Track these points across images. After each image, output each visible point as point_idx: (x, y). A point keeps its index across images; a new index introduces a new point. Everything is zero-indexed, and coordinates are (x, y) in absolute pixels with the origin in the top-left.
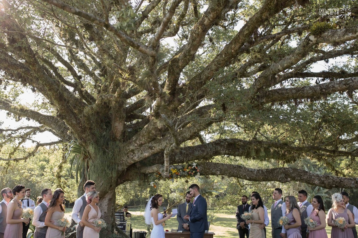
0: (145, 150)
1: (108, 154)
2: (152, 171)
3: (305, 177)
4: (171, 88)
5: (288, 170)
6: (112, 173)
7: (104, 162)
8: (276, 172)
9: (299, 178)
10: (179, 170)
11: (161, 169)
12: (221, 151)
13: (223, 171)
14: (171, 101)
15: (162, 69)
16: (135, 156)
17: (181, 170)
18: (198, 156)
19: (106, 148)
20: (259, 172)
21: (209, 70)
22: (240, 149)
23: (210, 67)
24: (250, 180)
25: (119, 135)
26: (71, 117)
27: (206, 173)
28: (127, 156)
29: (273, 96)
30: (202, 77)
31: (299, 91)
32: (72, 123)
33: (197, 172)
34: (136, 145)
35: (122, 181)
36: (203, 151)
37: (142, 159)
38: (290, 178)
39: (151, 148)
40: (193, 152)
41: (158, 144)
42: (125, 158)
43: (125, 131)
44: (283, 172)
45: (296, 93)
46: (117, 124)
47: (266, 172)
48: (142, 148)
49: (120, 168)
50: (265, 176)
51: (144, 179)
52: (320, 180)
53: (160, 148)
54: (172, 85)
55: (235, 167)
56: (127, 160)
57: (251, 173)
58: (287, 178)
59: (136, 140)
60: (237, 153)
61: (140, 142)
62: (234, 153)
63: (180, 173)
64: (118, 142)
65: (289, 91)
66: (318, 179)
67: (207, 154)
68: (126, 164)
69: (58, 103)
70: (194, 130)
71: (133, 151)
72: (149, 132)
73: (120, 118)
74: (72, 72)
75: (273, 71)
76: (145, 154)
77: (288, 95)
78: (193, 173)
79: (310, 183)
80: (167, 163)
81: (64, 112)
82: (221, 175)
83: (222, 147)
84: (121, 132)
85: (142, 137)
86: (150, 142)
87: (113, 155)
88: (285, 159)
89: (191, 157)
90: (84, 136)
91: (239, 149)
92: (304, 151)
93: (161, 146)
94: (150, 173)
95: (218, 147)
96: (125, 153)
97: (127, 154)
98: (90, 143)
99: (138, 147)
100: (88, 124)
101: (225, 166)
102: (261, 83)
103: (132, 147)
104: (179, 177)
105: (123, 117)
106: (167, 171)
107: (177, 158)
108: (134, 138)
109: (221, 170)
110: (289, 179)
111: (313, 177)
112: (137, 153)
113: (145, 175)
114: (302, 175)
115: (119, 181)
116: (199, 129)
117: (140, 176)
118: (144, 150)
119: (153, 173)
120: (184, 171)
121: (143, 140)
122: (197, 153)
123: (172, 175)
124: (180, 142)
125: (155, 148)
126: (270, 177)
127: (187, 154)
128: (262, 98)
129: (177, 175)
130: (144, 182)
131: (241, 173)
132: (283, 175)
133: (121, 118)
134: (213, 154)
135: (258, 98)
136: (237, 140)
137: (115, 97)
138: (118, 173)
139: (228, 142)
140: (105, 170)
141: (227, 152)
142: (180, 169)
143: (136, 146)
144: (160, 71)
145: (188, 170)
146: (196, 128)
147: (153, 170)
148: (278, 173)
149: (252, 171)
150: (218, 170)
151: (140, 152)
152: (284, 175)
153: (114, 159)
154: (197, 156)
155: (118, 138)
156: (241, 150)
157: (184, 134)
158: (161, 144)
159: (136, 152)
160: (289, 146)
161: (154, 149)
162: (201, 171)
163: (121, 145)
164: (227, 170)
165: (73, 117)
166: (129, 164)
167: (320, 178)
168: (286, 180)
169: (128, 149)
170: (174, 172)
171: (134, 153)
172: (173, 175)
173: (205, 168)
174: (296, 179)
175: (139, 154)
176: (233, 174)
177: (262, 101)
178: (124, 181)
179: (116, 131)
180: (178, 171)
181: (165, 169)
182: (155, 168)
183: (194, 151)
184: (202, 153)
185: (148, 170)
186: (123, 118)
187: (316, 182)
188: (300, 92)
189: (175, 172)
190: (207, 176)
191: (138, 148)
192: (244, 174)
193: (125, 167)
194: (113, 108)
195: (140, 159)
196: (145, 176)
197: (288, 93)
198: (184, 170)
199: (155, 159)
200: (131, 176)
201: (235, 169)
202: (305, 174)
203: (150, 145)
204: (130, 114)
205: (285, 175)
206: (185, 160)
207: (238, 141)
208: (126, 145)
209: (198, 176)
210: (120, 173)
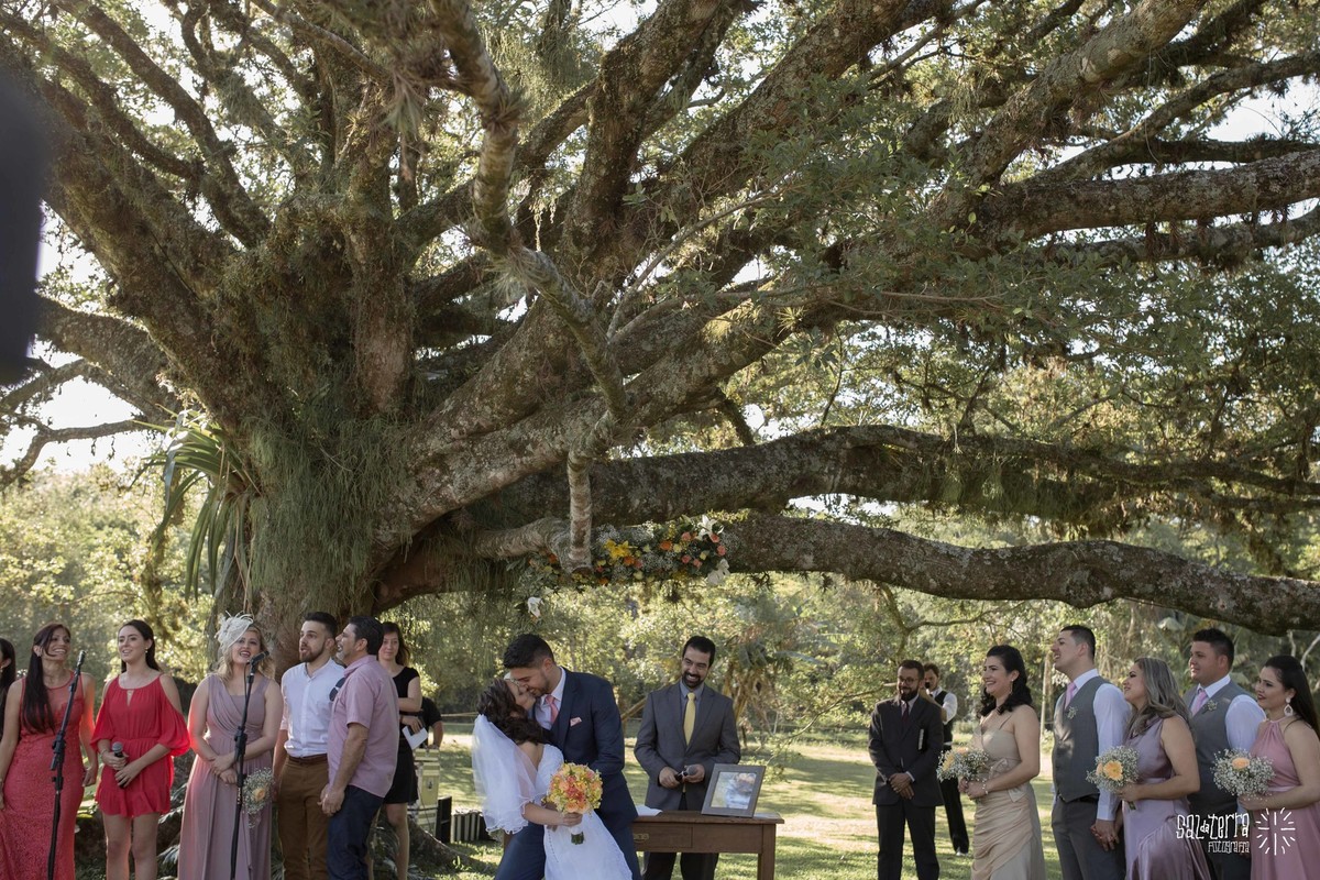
0: (492, 457)
1: (334, 474)
2: (524, 548)
3: (1176, 584)
4: (605, 177)
5: (1103, 554)
6: (348, 558)
7: (315, 507)
8: (1051, 561)
9: (1150, 588)
10: (640, 549)
11: (558, 538)
12: (826, 478)
13: (825, 552)
14: (607, 239)
15: (575, 111)
16: (451, 482)
17: (647, 549)
18: (727, 496)
19: (327, 448)
20: (980, 561)
21: (772, 98)
22: (905, 469)
23: (778, 82)
24: (940, 592)
25: (385, 395)
26: (173, 308)
27: (754, 561)
28: (414, 484)
29: (1050, 215)
30: (739, 130)
31: (1165, 191)
32: (176, 335)
33: (719, 558)
34: (454, 433)
35: (398, 594)
36: (749, 474)
37: (480, 496)
38: (1110, 585)
39: (518, 447)
40: (706, 478)
41: (549, 429)
42: (407, 492)
43: (412, 379)
44: (1083, 561)
45: (1151, 199)
46: (376, 346)
47: (1011, 559)
48: (479, 448)
49: (386, 535)
50: (1007, 575)
51: (492, 586)
52: (1236, 594)
53: (557, 447)
54: (608, 166)
55: (880, 538)
56: (414, 502)
57: (945, 563)
58: (1097, 588)
59: (455, 411)
60: (890, 487)
61: (471, 423)
62: (879, 487)
63: (645, 560)
64: (377, 422)
65: (1120, 193)
66: (1228, 590)
67: (766, 487)
68: (410, 517)
69: (113, 242)
70: (705, 370)
71: (440, 460)
72: (512, 379)
73: (390, 318)
74: (196, 122)
75: (1054, 91)
76: (492, 474)
77: (1117, 210)
78: (700, 560)
79: (1197, 607)
80: (580, 509)
81: (140, 283)
82: (820, 570)
83: (827, 459)
84: (397, 381)
85: (480, 399)
86: (516, 420)
87: (355, 477)
88: (1087, 518)
89: (697, 497)
90: (229, 391)
91: (900, 470)
92: (1166, 483)
93: (560, 438)
94: (513, 558)
95: (812, 459)
96: (407, 470)
97: (417, 472)
98: (253, 424)
99: (464, 445)
100: (245, 339)
101: (837, 532)
102: (999, 152)
103: (435, 444)
104: (639, 575)
105: (401, 314)
106: (579, 543)
107: (637, 502)
108: (448, 405)
109: (819, 548)
110: (1107, 591)
111: (1208, 584)
112: (460, 470)
113: (492, 565)
114: (1160, 576)
115: (384, 591)
116: (725, 362)
117: (471, 570)
118: (490, 458)
119: (527, 556)
120: (661, 553)
121: (486, 413)
122: (721, 482)
123: (607, 566)
124: (631, 403)
125: (534, 447)
126: (1028, 581)
127: (678, 486)
128: (1002, 220)
129: (632, 569)
130: (492, 596)
131: (906, 563)
132: (1082, 575)
133: (393, 320)
134: (791, 487)
135: (985, 222)
136: (891, 433)
137: (346, 201)
138: (377, 558)
139: (852, 440)
140: (319, 544)
141: (849, 480)
142: (644, 544)
143: (454, 440)
144: (566, 119)
145: (678, 549)
146: (711, 360)
147: (526, 543)
148: (1059, 563)
149: (950, 555)
150: (805, 551)
151: (472, 464)
152: (1087, 573)
153: (359, 493)
154: (721, 492)
155: (380, 405)
156: (907, 476)
157: (663, 385)
158: (563, 432)
159: (454, 465)
160: (1105, 460)
161: (530, 454)
162: (737, 553)
163: (393, 434)
164: (846, 551)
165: (181, 307)
166: (422, 519)
167: (1239, 589)
168: (1094, 594)
169: (422, 452)
170: (617, 553)
171: (445, 469)
172: (612, 568)
173: (750, 540)
174: (1136, 591)
175: (468, 471)
176: (871, 565)
177: (1004, 238)
178: (408, 595)
179: (375, 375)
180: (633, 551)
181: (572, 535)
182: (535, 533)
183: (710, 474)
184: (743, 480)
185: (507, 545)
186: (403, 318)
187: (1220, 603)
188: (1172, 194)
189: (622, 553)
190: (761, 576)
191: (462, 449)
192: (918, 567)
193: (408, 533)
194: (361, 273)
195: (473, 497)
196: (492, 573)
197: (1117, 200)
198: (662, 547)
199: (543, 500)
200: (437, 572)
201: (879, 545)
202: (1173, 572)
203: (515, 433)
204: (439, 311)
205: (1093, 573)
206: (671, 508)
207: (897, 437)
208: (412, 435)
209: (719, 572)
210: (384, 554)
